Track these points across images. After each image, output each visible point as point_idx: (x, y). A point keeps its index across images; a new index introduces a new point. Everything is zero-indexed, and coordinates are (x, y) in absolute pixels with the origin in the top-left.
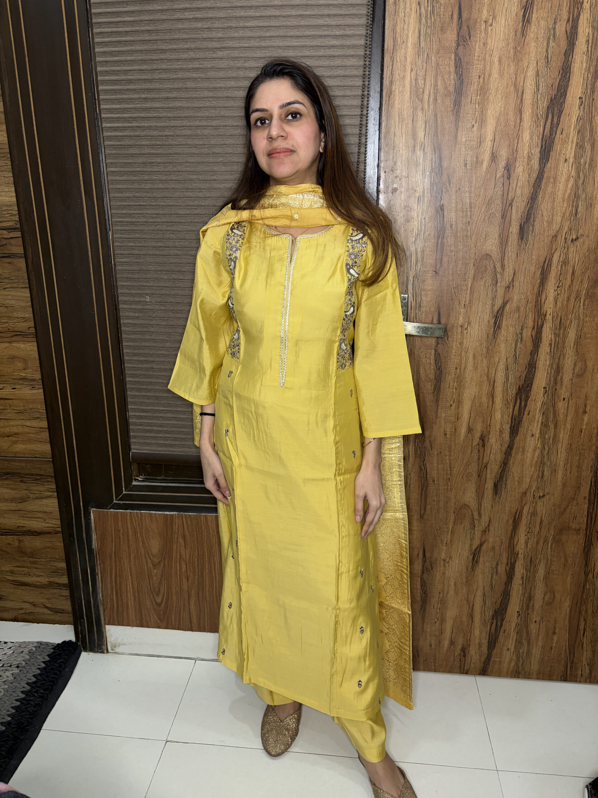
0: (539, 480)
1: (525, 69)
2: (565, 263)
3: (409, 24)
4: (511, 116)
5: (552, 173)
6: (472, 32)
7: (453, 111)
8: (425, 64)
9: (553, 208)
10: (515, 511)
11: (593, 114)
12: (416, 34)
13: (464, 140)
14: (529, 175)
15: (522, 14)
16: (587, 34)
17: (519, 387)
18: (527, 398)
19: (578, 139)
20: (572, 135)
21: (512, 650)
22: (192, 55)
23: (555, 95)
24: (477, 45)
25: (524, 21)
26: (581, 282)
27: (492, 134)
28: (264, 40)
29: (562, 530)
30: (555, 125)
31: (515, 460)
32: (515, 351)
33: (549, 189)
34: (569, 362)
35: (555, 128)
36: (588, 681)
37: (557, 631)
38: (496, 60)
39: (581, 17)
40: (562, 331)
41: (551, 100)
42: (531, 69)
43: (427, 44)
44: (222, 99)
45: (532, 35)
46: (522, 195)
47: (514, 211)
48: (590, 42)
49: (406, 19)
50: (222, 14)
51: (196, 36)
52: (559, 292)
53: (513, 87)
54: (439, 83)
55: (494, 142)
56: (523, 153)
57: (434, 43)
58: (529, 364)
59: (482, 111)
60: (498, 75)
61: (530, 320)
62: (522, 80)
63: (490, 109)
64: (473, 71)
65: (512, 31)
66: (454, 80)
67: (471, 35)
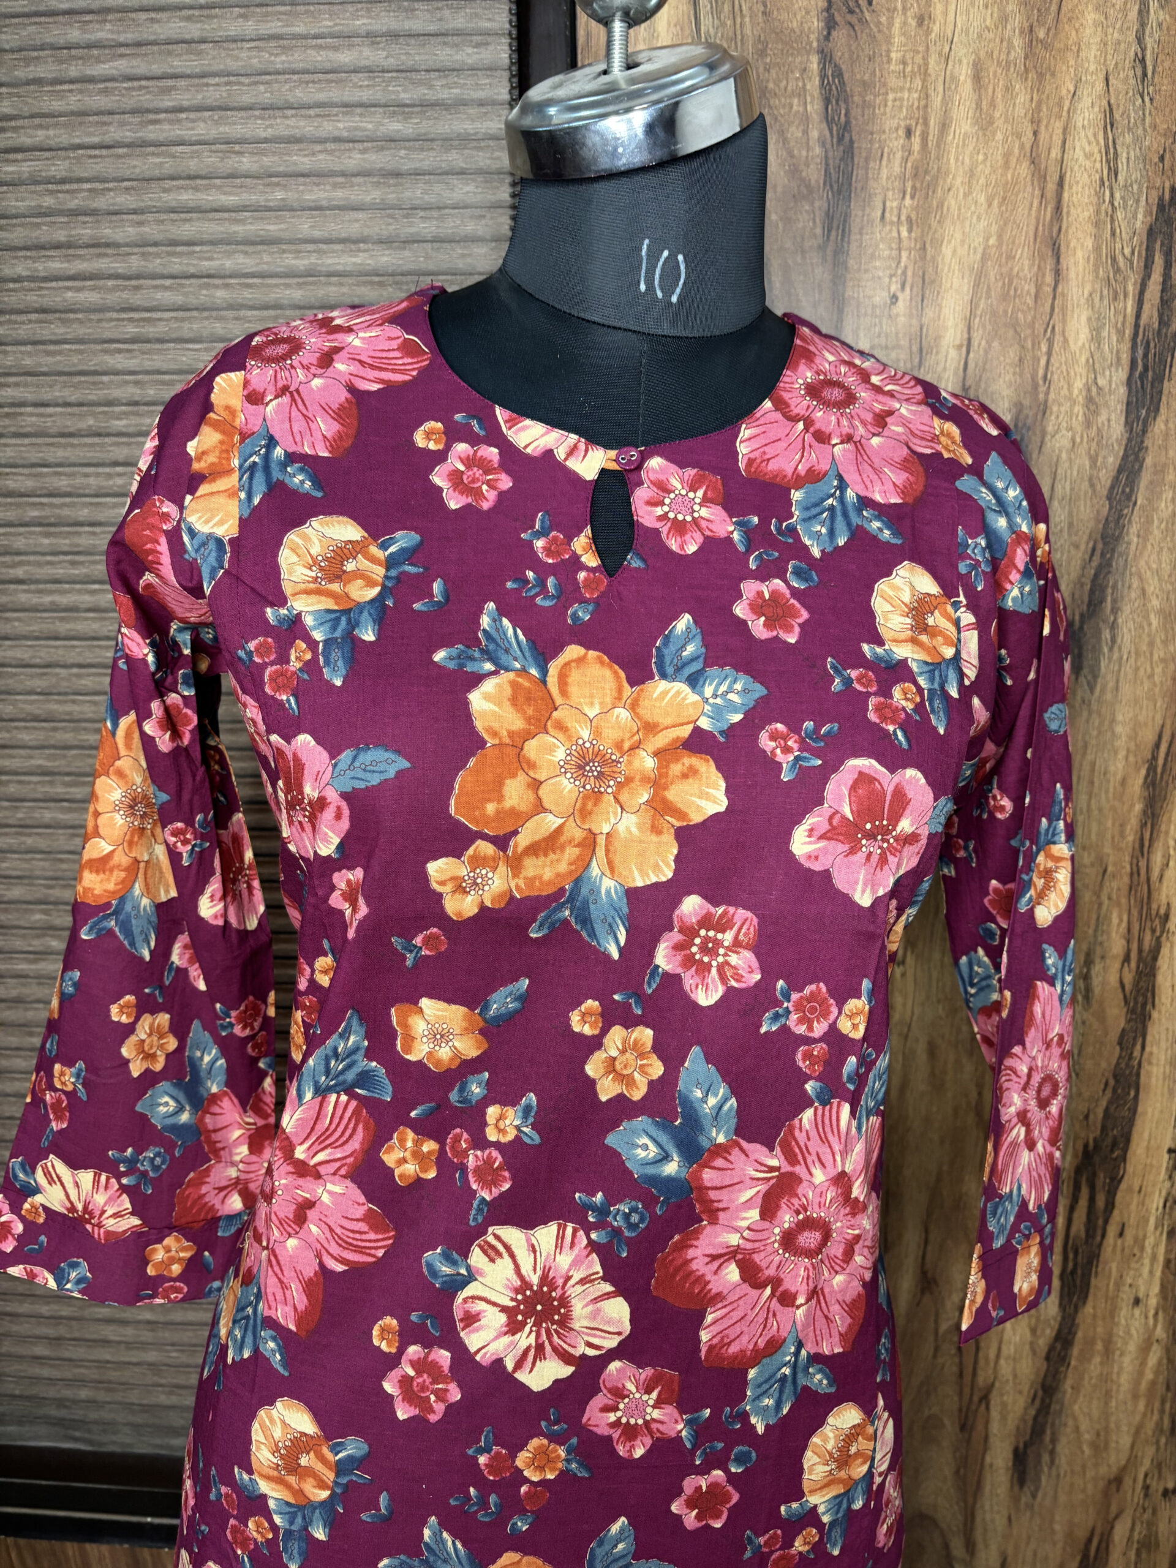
0: (1163, 1440)
1: (1067, 103)
4: (1024, 263)
5: (1171, 452)
7: (822, 248)
10: (1087, 1534)
14: (1093, 460)
17: (1086, 1146)
18: (1115, 1181)
23: (1173, 190)
24: (897, 23)
27: (962, 326)
31: (1082, 1378)
33: (1164, 507)
38: (964, 73)
41: (1161, 207)
42: (1086, 101)
43: (723, 25)
46: (1071, 525)
53: (1025, 164)
55: (968, 352)
56: (1070, 386)
57: (747, 19)
58: (1115, 1076)
59: (924, 248)
60: (973, 124)
61: (1114, 935)
62: (1057, 140)
63: (949, 242)
64: (885, 114)
66: (823, 144)
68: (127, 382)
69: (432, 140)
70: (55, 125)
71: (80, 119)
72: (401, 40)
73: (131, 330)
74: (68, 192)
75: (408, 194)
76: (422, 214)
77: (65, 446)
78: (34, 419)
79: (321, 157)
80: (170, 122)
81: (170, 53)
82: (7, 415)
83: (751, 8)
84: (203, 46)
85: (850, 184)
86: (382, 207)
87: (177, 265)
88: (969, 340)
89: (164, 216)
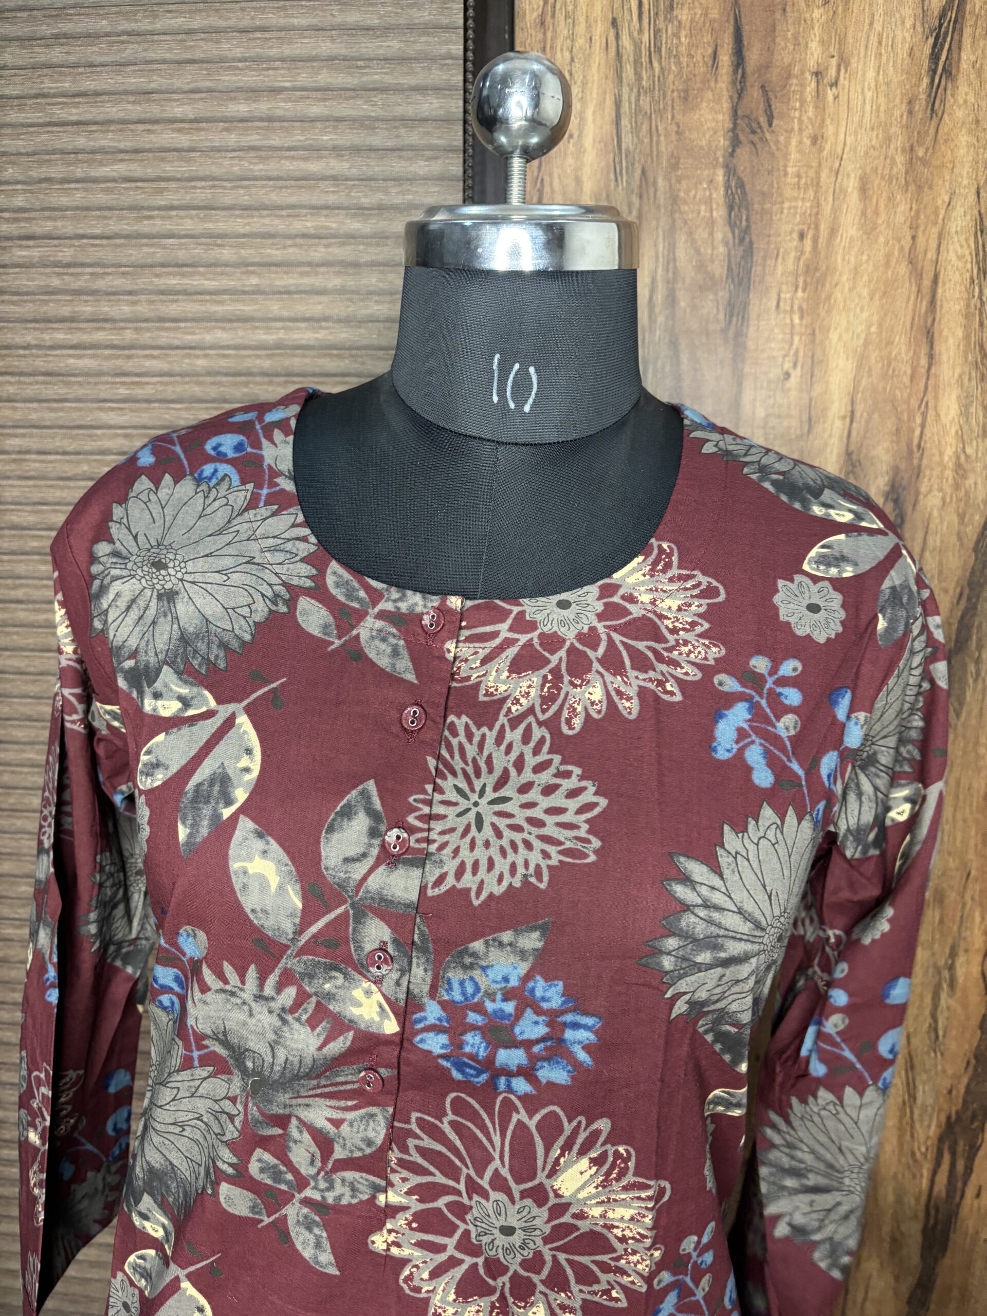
1: (942, 212)
4: (902, 348)
6: (777, 106)
7: (725, 331)
8: (635, 200)
12: (607, 110)
14: (962, 517)
15: (927, 50)
17: (949, 1118)
18: (973, 1150)
24: (794, 142)
25: (934, 72)
27: (846, 400)
32: (934, 1016)
38: (852, 184)
42: (960, 211)
43: (641, 142)
45: (960, 114)
46: (940, 572)
53: (904, 264)
54: (680, 253)
55: (851, 422)
56: (941, 454)
57: (662, 138)
58: (976, 1057)
59: (813, 333)
60: (858, 230)
61: (975, 932)
62: (933, 244)
63: (836, 329)
64: (780, 219)
65: (898, 101)
66: (726, 244)
67: (775, 114)
68: (117, 435)
69: (387, 238)
70: (63, 217)
71: (84, 213)
72: (363, 153)
73: (123, 391)
74: (72, 274)
75: (365, 281)
76: (376, 298)
77: (62, 488)
78: (37, 465)
79: (291, 250)
80: (162, 218)
81: (163, 160)
82: (14, 461)
83: (666, 129)
84: (192, 155)
85: (749, 279)
86: (342, 291)
87: (165, 338)
88: (853, 412)
89: (154, 297)
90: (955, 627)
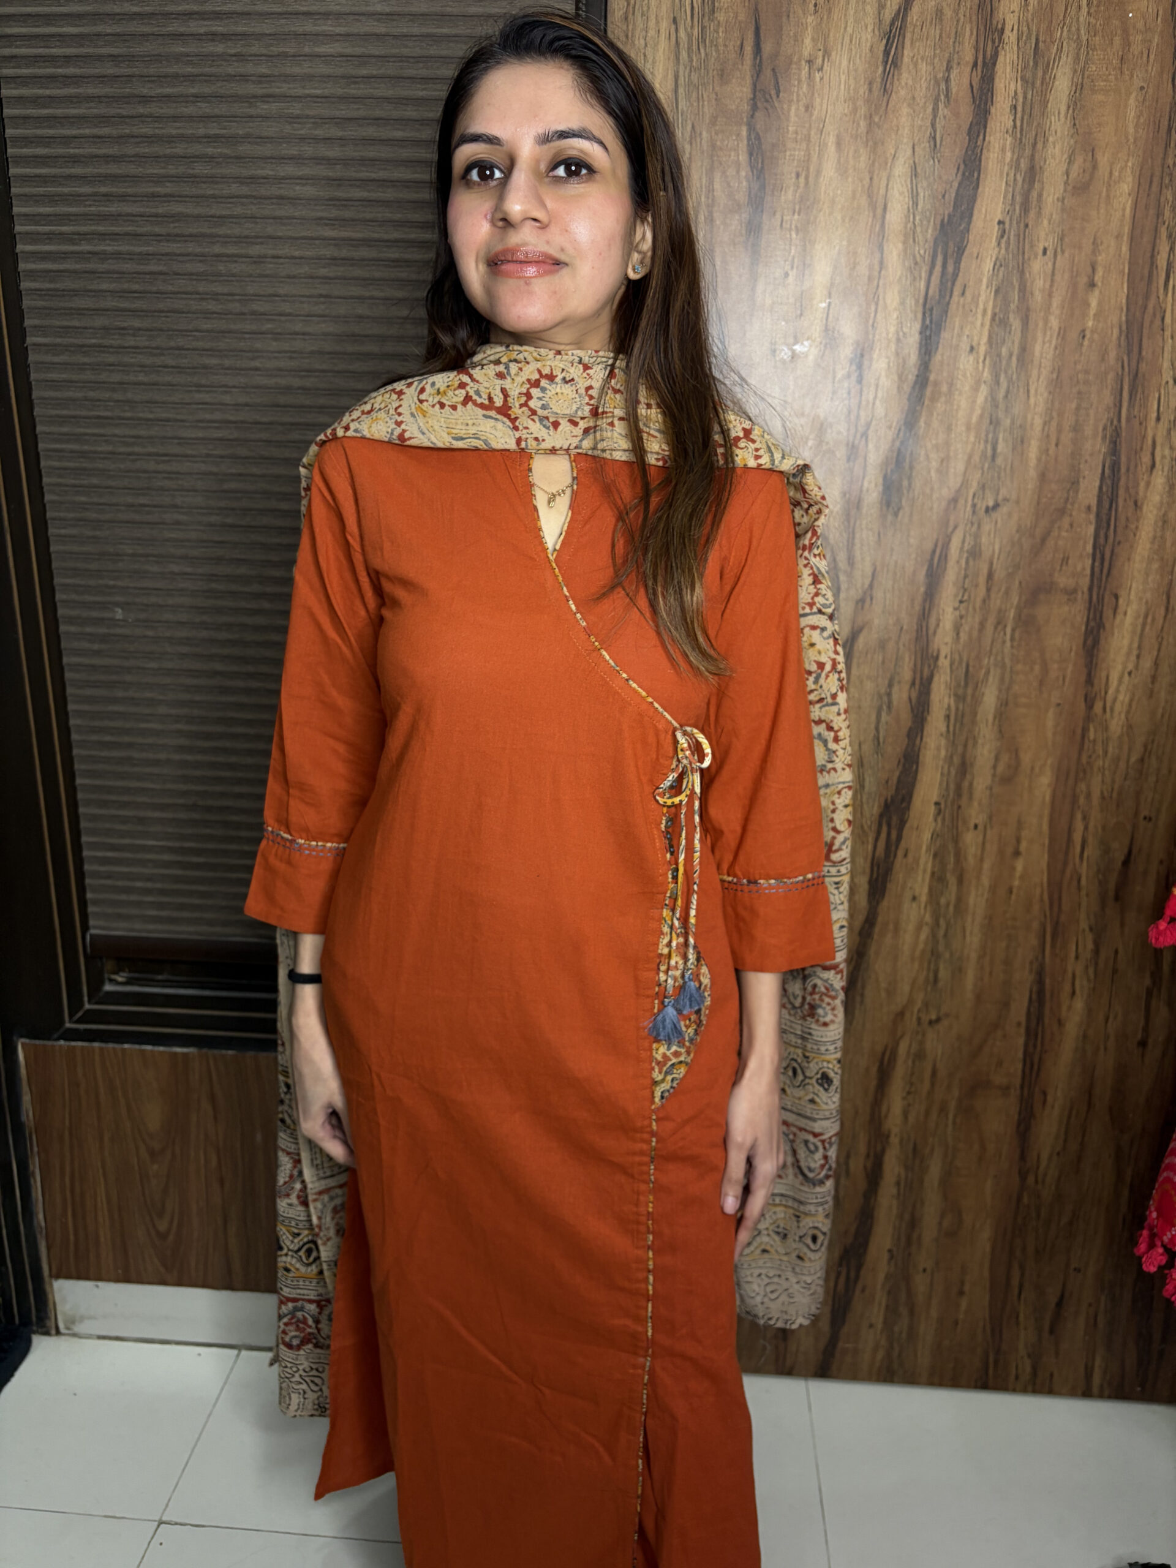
0: (929, 989)
1: (890, 161)
2: (974, 553)
3: (654, 62)
4: (863, 257)
5: (945, 374)
6: (782, 83)
7: (745, 242)
8: (687, 146)
9: (947, 444)
10: (882, 1050)
11: (1026, 257)
12: (669, 82)
13: (768, 301)
14: (900, 377)
15: (882, 48)
16: (1012, 94)
17: (886, 801)
18: (902, 823)
19: (994, 307)
20: (982, 299)
21: (880, 1326)
22: (205, 108)
23: (949, 215)
24: (793, 108)
25: (887, 63)
26: (1007, 593)
28: (356, 83)
29: (976, 1087)
30: (949, 277)
31: (880, 948)
32: (877, 729)
33: (940, 406)
34: (984, 752)
35: (949, 284)
36: (1030, 1388)
37: (967, 1288)
38: (831, 140)
39: (1001, 59)
40: (970, 691)
41: (942, 225)
42: (901, 161)
43: (692, 105)
44: (268, 201)
45: (903, 93)
46: (886, 415)
47: (871, 446)
48: (1019, 109)
49: (649, 50)
50: (266, 27)
51: (213, 70)
52: (963, 612)
53: (865, 197)
54: (717, 186)
56: (887, 331)
57: (706, 103)
58: (905, 757)
59: (805, 245)
60: (835, 172)
61: (906, 668)
62: (884, 183)
63: (820, 242)
64: (784, 163)
65: (862, 82)
66: (748, 181)
67: (781, 88)
83: (708, 97)
85: (763, 205)
90: (895, 454)
